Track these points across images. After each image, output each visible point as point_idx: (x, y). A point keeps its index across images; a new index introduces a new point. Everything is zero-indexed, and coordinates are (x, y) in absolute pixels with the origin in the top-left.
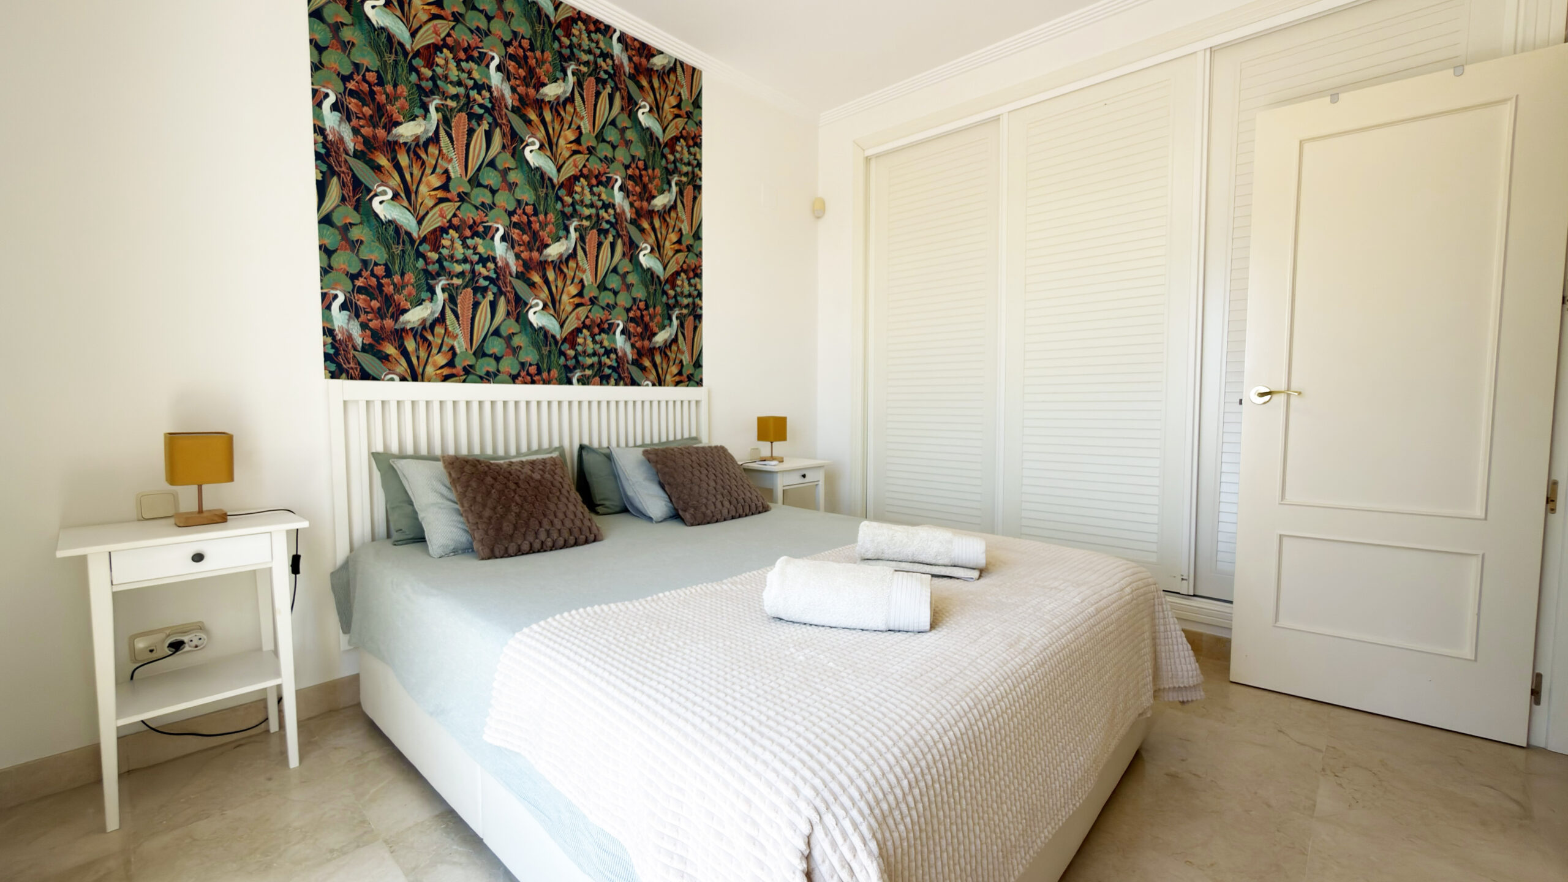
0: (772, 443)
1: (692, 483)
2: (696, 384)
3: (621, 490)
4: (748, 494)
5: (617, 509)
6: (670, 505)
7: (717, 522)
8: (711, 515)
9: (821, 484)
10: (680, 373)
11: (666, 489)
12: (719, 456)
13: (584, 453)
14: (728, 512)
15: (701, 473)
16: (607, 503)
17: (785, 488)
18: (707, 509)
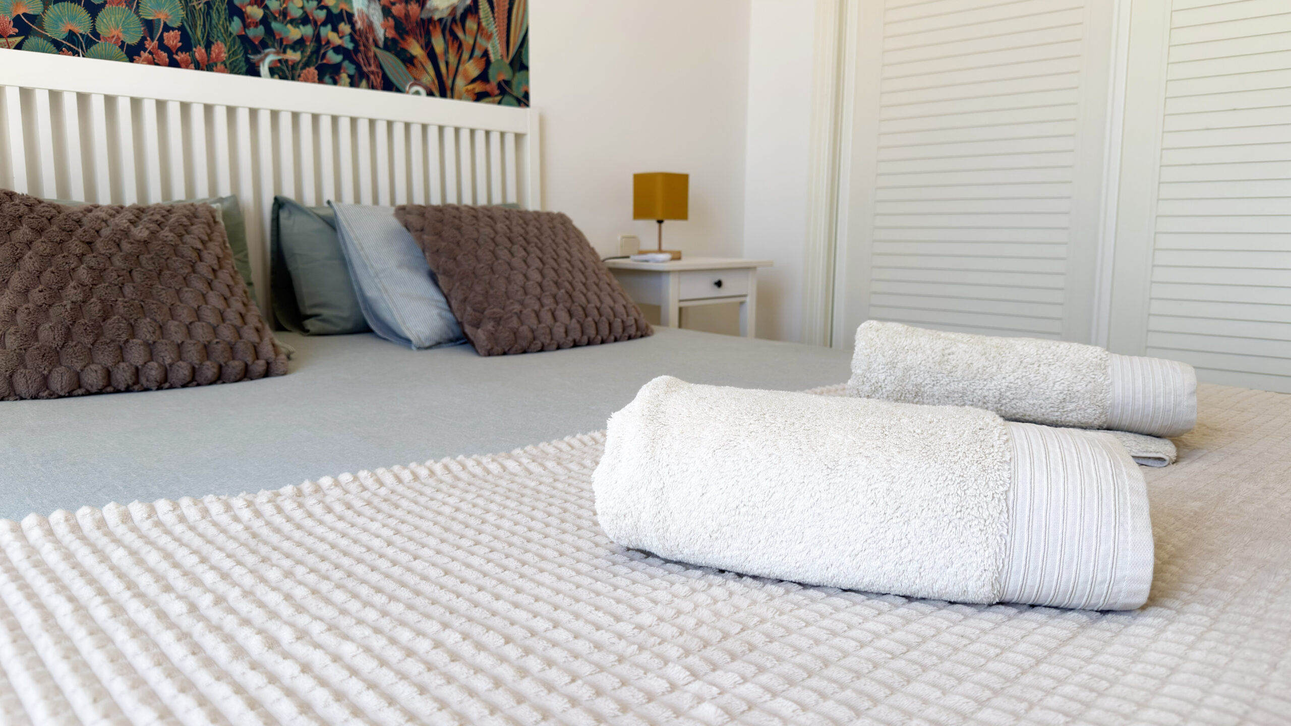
0: (660, 222)
1: (493, 272)
2: (515, 102)
3: (356, 287)
4: (608, 301)
5: (349, 326)
6: (449, 315)
7: (542, 350)
8: (530, 335)
9: (751, 303)
10: (483, 77)
11: (440, 283)
12: (552, 228)
13: (283, 215)
14: (566, 333)
15: (512, 255)
16: (326, 312)
17: (683, 304)
18: (522, 323)
